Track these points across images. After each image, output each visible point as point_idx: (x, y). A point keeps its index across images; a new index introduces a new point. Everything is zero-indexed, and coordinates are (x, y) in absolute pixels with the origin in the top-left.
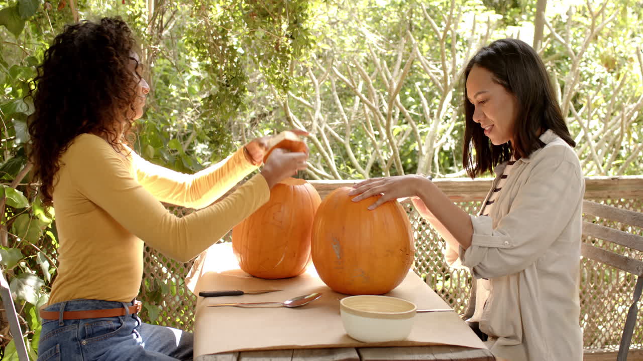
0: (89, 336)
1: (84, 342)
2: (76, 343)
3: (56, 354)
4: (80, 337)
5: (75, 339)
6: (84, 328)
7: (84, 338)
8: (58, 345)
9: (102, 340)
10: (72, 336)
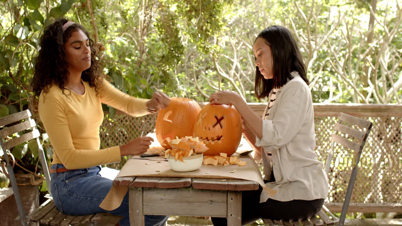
0: (69, 178)
1: (67, 181)
2: (63, 182)
3: (56, 189)
4: (65, 179)
5: (63, 181)
6: (66, 175)
7: (67, 179)
8: (56, 184)
9: (75, 179)
10: (61, 180)
